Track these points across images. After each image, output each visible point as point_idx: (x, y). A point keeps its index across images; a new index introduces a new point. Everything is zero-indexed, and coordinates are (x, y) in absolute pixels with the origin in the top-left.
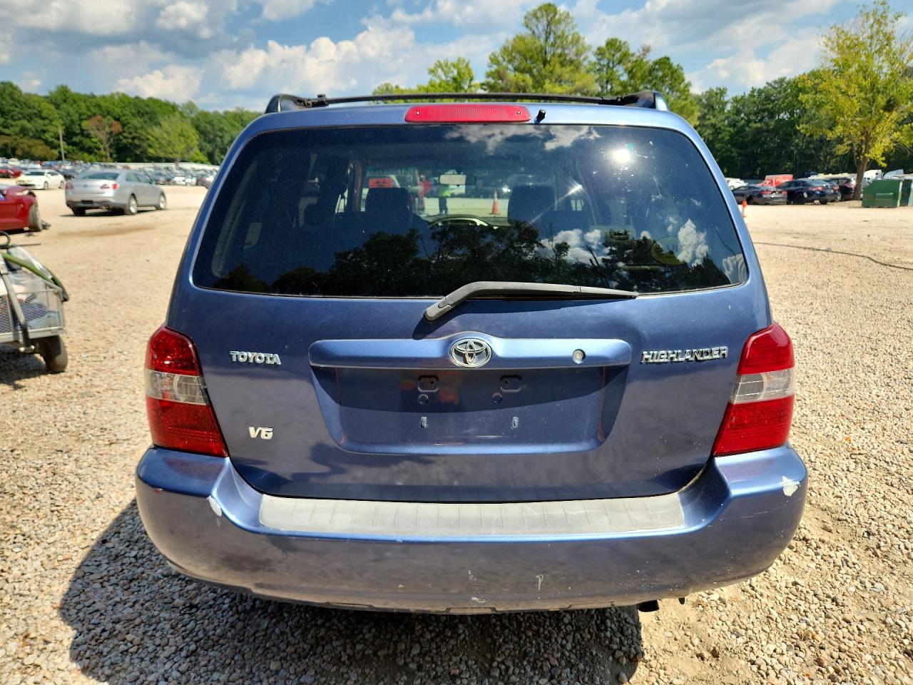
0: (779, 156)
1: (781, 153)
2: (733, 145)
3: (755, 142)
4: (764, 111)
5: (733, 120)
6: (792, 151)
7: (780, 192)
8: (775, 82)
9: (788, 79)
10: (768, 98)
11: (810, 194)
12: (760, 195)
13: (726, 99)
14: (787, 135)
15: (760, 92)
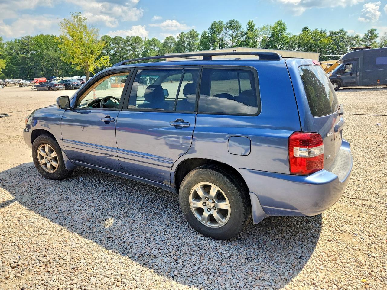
0: (36, 70)
1: (37, 68)
2: (13, 64)
3: (23, 63)
4: (24, 49)
5: (9, 53)
6: (42, 68)
7: (62, 85)
8: (25, 37)
9: (31, 36)
10: (23, 44)
11: (73, 85)
12: (54, 86)
13: (3, 42)
14: (37, 60)
15: (19, 41)
